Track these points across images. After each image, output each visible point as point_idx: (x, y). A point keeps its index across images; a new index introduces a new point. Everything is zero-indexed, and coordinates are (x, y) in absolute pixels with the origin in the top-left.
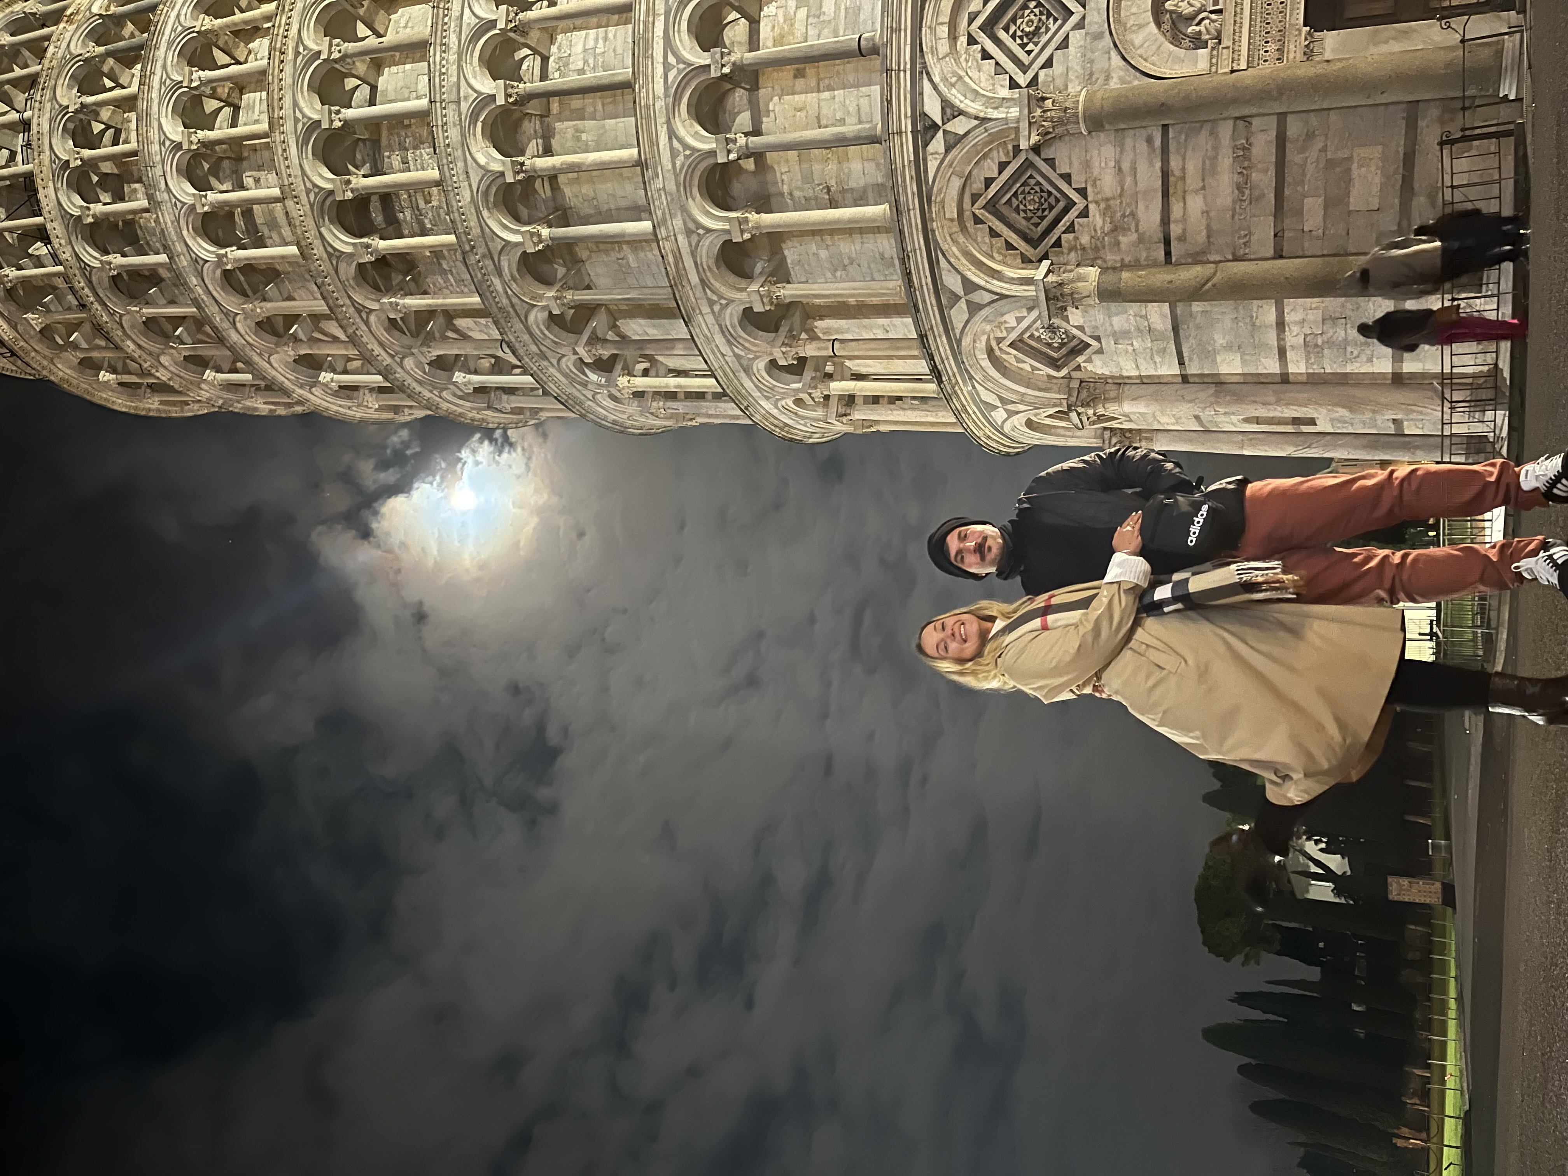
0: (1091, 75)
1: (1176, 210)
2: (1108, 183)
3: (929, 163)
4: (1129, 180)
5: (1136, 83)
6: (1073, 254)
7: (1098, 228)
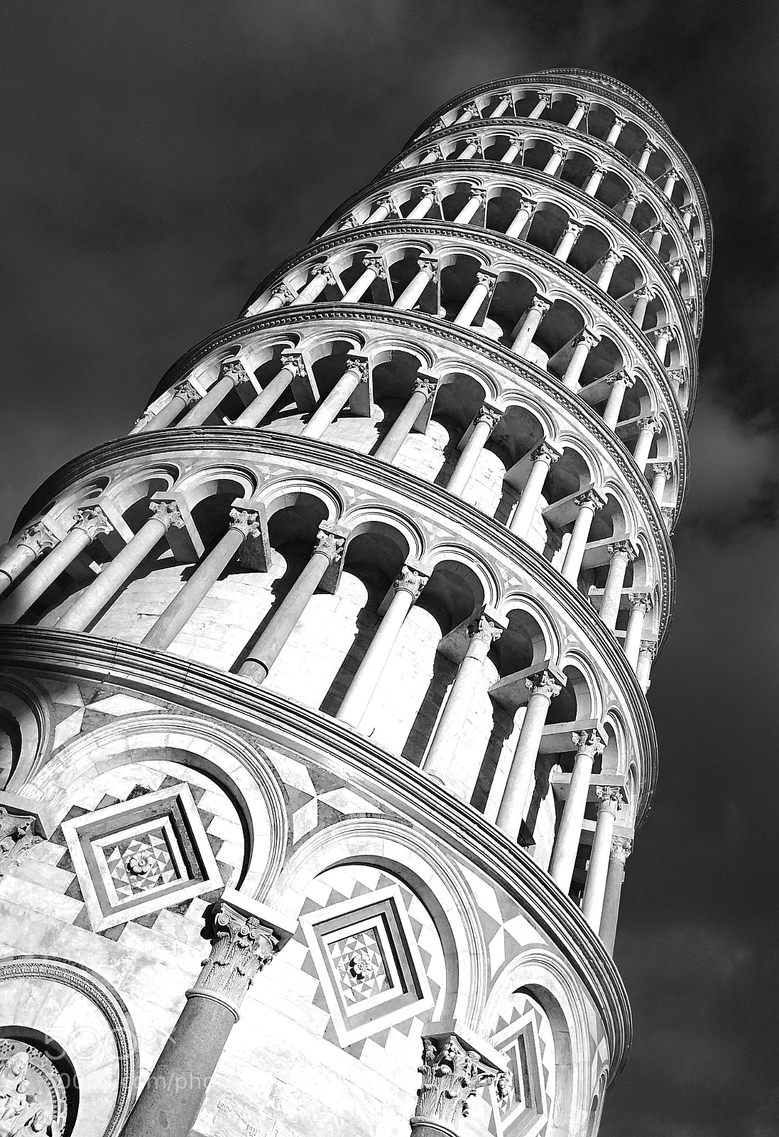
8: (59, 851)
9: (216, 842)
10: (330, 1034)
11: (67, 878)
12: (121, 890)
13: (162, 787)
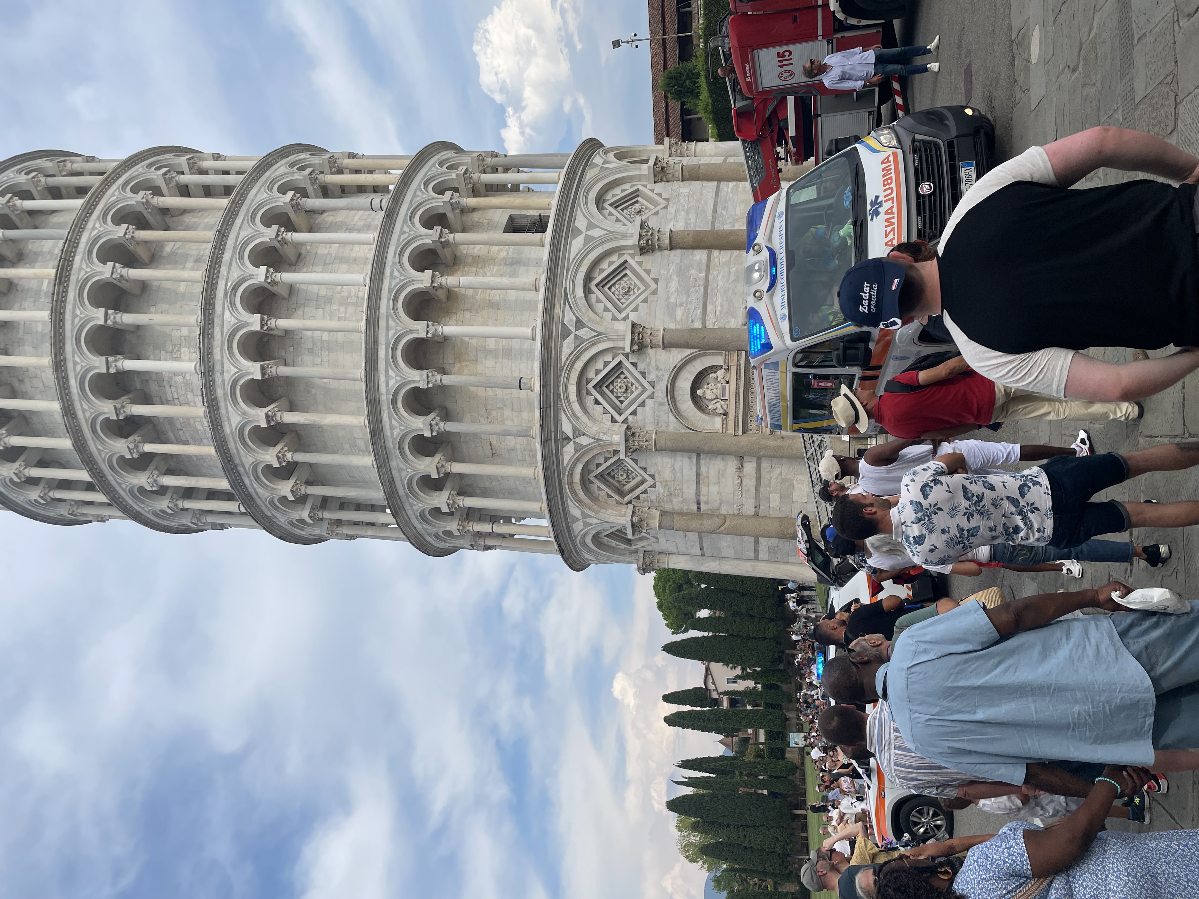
0: (658, 423)
1: (704, 490)
2: (667, 474)
3: (565, 457)
4: (678, 475)
5: (683, 431)
6: (646, 503)
7: (661, 493)
8: (630, 418)
9: (606, 364)
10: (655, 292)
11: (639, 410)
12: (634, 390)
13: (592, 395)
